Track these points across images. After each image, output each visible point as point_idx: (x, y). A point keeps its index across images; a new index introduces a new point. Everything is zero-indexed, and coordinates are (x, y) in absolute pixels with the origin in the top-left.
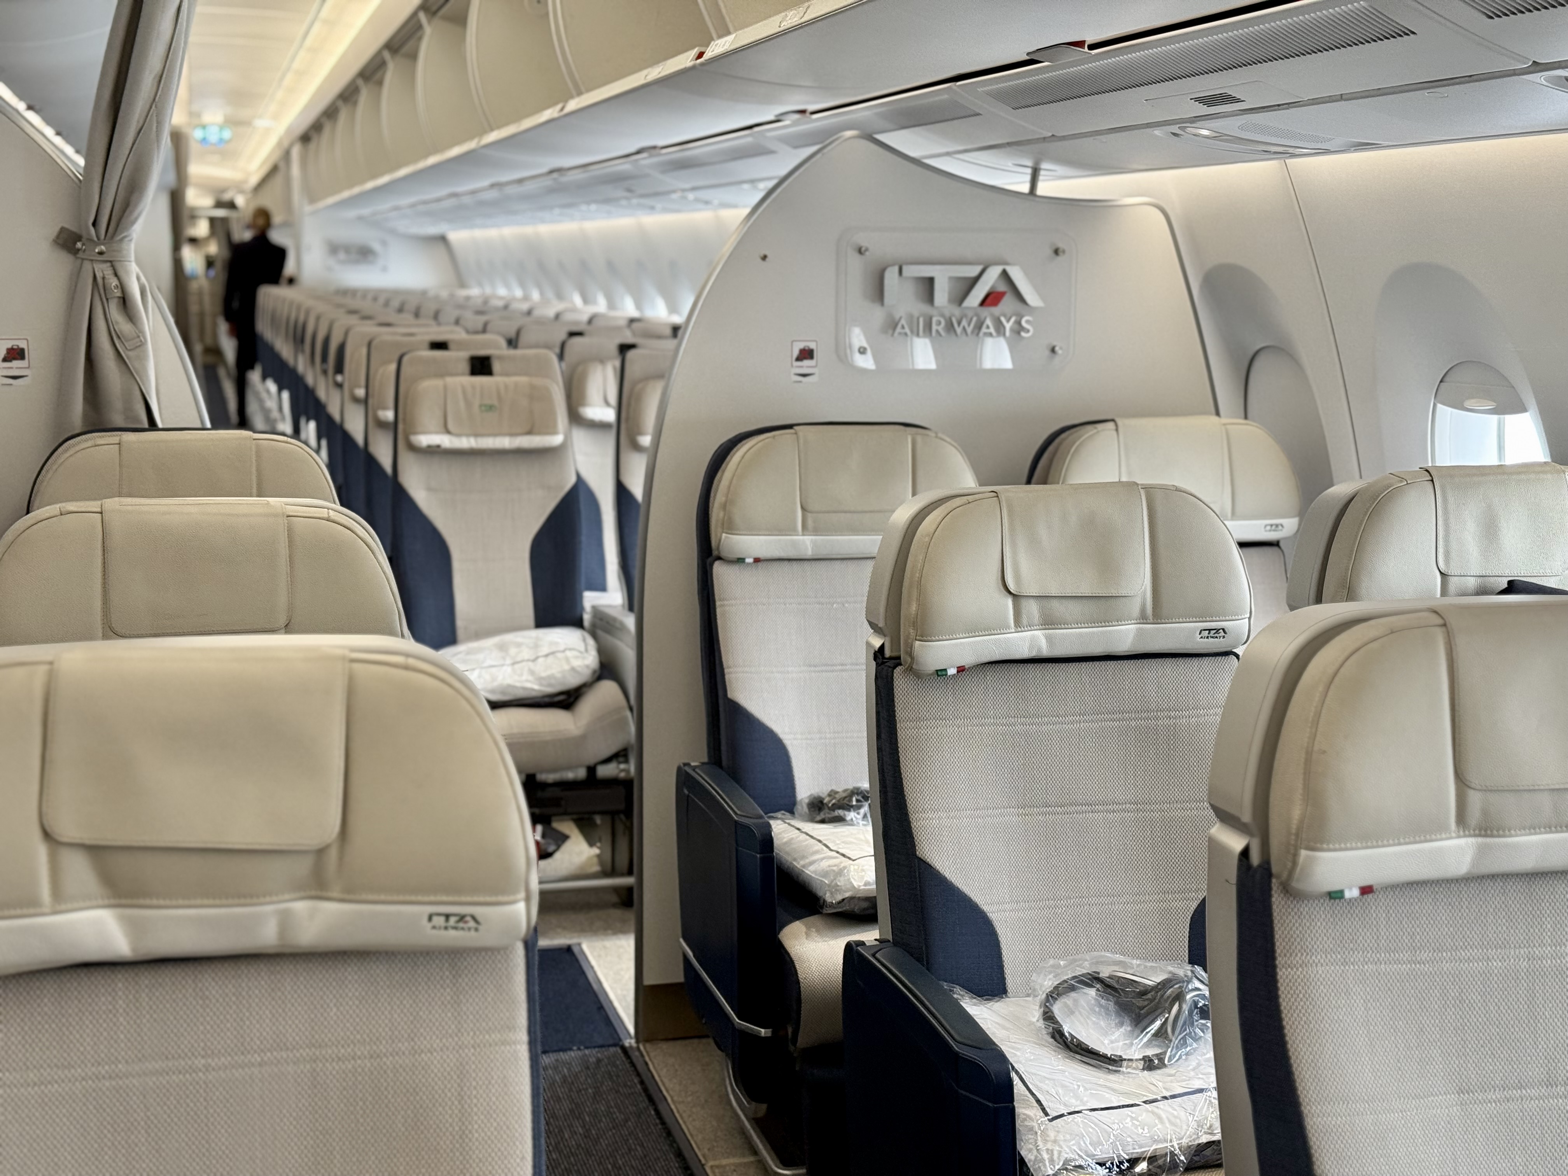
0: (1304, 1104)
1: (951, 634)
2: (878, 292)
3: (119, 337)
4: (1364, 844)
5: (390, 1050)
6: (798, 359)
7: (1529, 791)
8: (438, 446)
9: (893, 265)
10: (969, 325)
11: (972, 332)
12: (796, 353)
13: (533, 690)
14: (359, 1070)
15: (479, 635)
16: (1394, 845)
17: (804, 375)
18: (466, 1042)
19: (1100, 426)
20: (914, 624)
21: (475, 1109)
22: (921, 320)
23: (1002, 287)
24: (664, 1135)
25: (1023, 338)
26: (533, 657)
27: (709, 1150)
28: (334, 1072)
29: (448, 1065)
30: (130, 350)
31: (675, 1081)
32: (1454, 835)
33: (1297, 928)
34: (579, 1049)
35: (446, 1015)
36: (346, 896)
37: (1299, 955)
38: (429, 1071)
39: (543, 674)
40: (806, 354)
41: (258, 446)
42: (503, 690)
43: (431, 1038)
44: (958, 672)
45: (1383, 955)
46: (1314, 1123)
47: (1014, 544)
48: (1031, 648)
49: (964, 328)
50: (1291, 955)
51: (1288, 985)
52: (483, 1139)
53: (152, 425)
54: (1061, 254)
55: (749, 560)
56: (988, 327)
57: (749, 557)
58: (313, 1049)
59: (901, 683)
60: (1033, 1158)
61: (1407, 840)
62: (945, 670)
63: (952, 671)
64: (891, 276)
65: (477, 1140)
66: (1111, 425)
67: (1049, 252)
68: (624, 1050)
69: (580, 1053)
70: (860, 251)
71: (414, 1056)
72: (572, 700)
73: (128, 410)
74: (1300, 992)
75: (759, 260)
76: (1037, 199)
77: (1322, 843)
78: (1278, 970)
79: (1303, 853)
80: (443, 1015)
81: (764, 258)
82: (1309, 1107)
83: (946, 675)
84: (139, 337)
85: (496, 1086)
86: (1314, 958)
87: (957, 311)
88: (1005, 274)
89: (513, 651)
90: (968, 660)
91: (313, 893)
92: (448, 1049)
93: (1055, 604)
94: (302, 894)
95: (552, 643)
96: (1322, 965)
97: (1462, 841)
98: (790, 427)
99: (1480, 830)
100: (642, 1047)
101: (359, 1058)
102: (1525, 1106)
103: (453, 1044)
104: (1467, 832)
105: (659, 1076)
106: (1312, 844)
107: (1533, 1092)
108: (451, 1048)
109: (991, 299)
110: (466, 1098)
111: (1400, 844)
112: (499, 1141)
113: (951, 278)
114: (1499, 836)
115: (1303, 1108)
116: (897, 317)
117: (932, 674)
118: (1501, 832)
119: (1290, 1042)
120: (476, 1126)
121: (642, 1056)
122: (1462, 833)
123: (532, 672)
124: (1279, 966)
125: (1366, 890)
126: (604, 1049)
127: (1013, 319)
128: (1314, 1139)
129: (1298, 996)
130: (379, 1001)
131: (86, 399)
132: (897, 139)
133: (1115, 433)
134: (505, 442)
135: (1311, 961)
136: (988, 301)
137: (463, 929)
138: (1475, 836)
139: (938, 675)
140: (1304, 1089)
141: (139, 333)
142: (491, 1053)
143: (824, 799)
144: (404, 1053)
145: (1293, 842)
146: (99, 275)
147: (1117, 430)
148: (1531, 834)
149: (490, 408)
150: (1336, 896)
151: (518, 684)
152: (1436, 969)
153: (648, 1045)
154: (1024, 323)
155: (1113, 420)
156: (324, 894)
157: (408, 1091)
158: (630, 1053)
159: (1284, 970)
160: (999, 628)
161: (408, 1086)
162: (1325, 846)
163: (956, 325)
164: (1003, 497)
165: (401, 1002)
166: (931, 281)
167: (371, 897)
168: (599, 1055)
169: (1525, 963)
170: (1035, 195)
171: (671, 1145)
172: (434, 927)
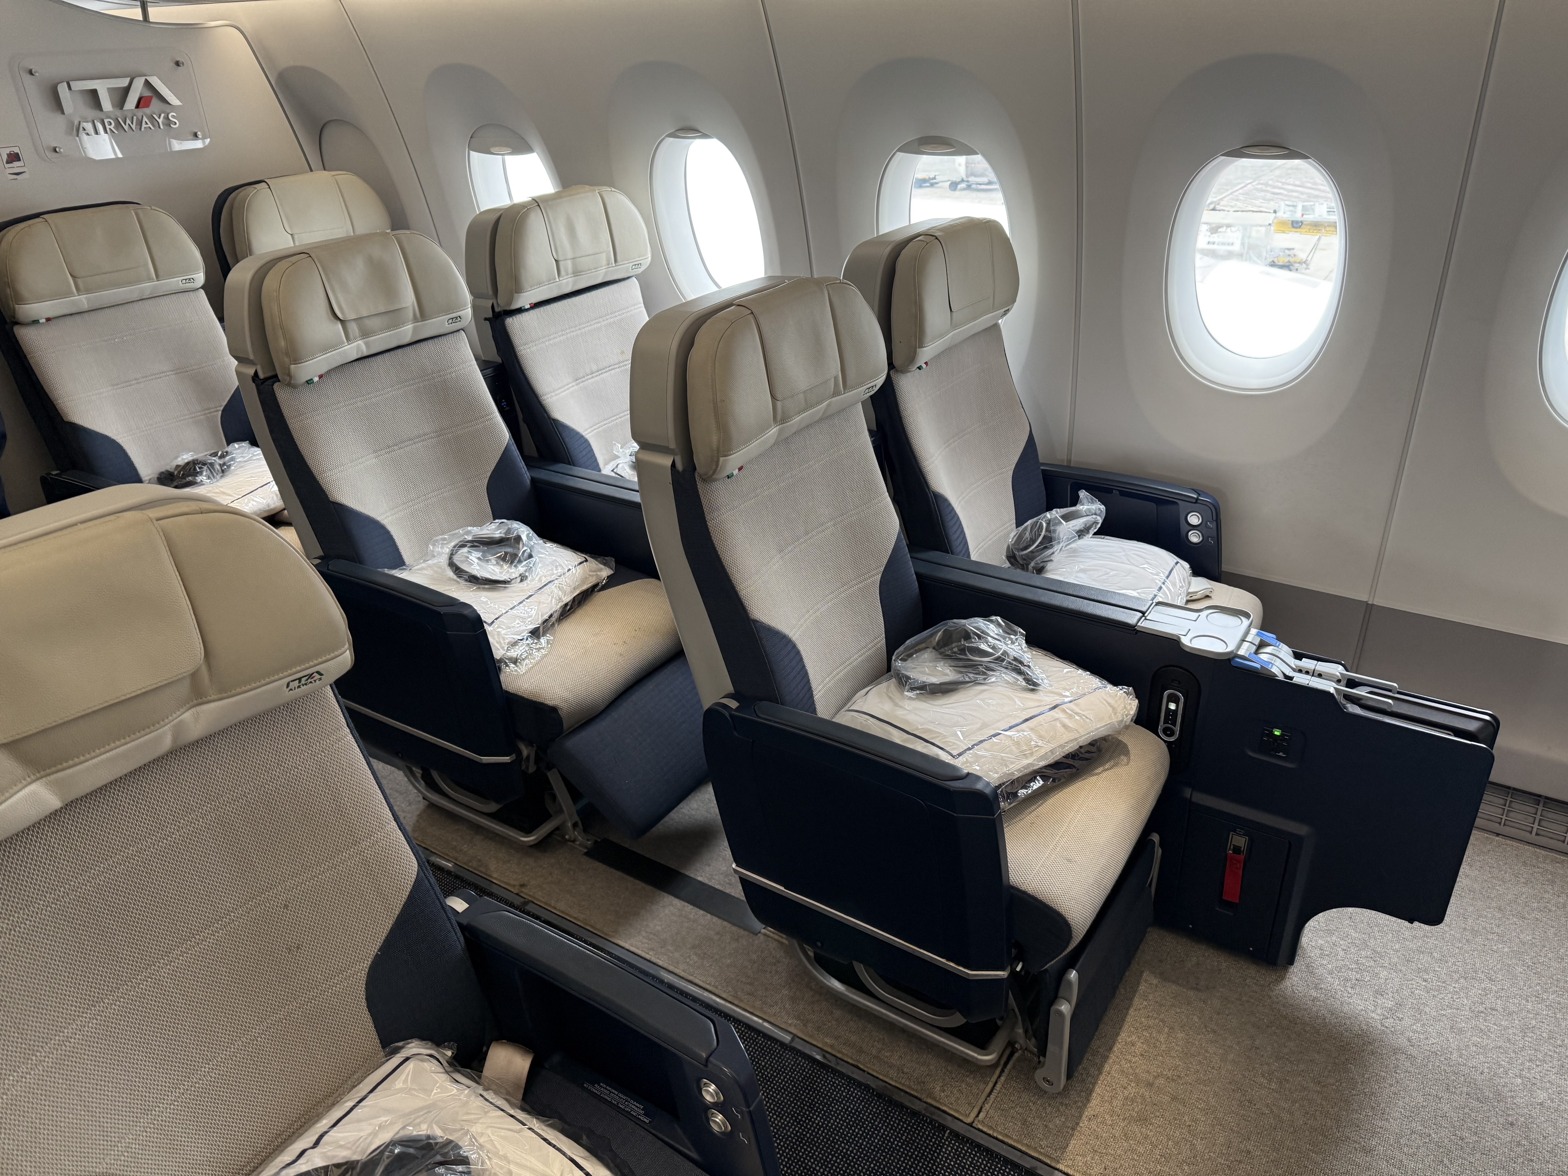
1: (312, 355)
2: (57, 104)
6: (8, 162)
9: (61, 82)
10: (132, 123)
12: (5, 158)
17: (18, 174)
19: (256, 186)
20: (287, 354)
23: (147, 93)
25: (173, 129)
29: (312, 770)
35: (297, 740)
38: (301, 780)
40: (14, 157)
44: (319, 378)
47: (332, 287)
48: (358, 352)
49: (129, 125)
54: (181, 65)
55: (43, 321)
56: (146, 123)
57: (42, 318)
59: (282, 394)
62: (312, 379)
63: (316, 379)
64: (63, 89)
66: (264, 185)
67: (173, 65)
70: (31, 73)
76: (150, 24)
80: (295, 741)
83: (313, 382)
87: (121, 114)
88: (147, 84)
90: (324, 370)
91: (196, 702)
93: (366, 321)
94: (185, 708)
98: (37, 216)
103: (309, 755)
108: (308, 759)
109: (143, 103)
113: (108, 89)
117: (304, 384)
127: (163, 115)
133: (269, 190)
136: (141, 104)
137: (312, 683)
139: (307, 384)
142: (335, 749)
143: (173, 473)
147: (269, 188)
154: (171, 118)
155: (263, 181)
156: (204, 700)
160: (338, 344)
163: (122, 124)
164: (314, 256)
166: (94, 93)
167: (243, 689)
172: (290, 690)
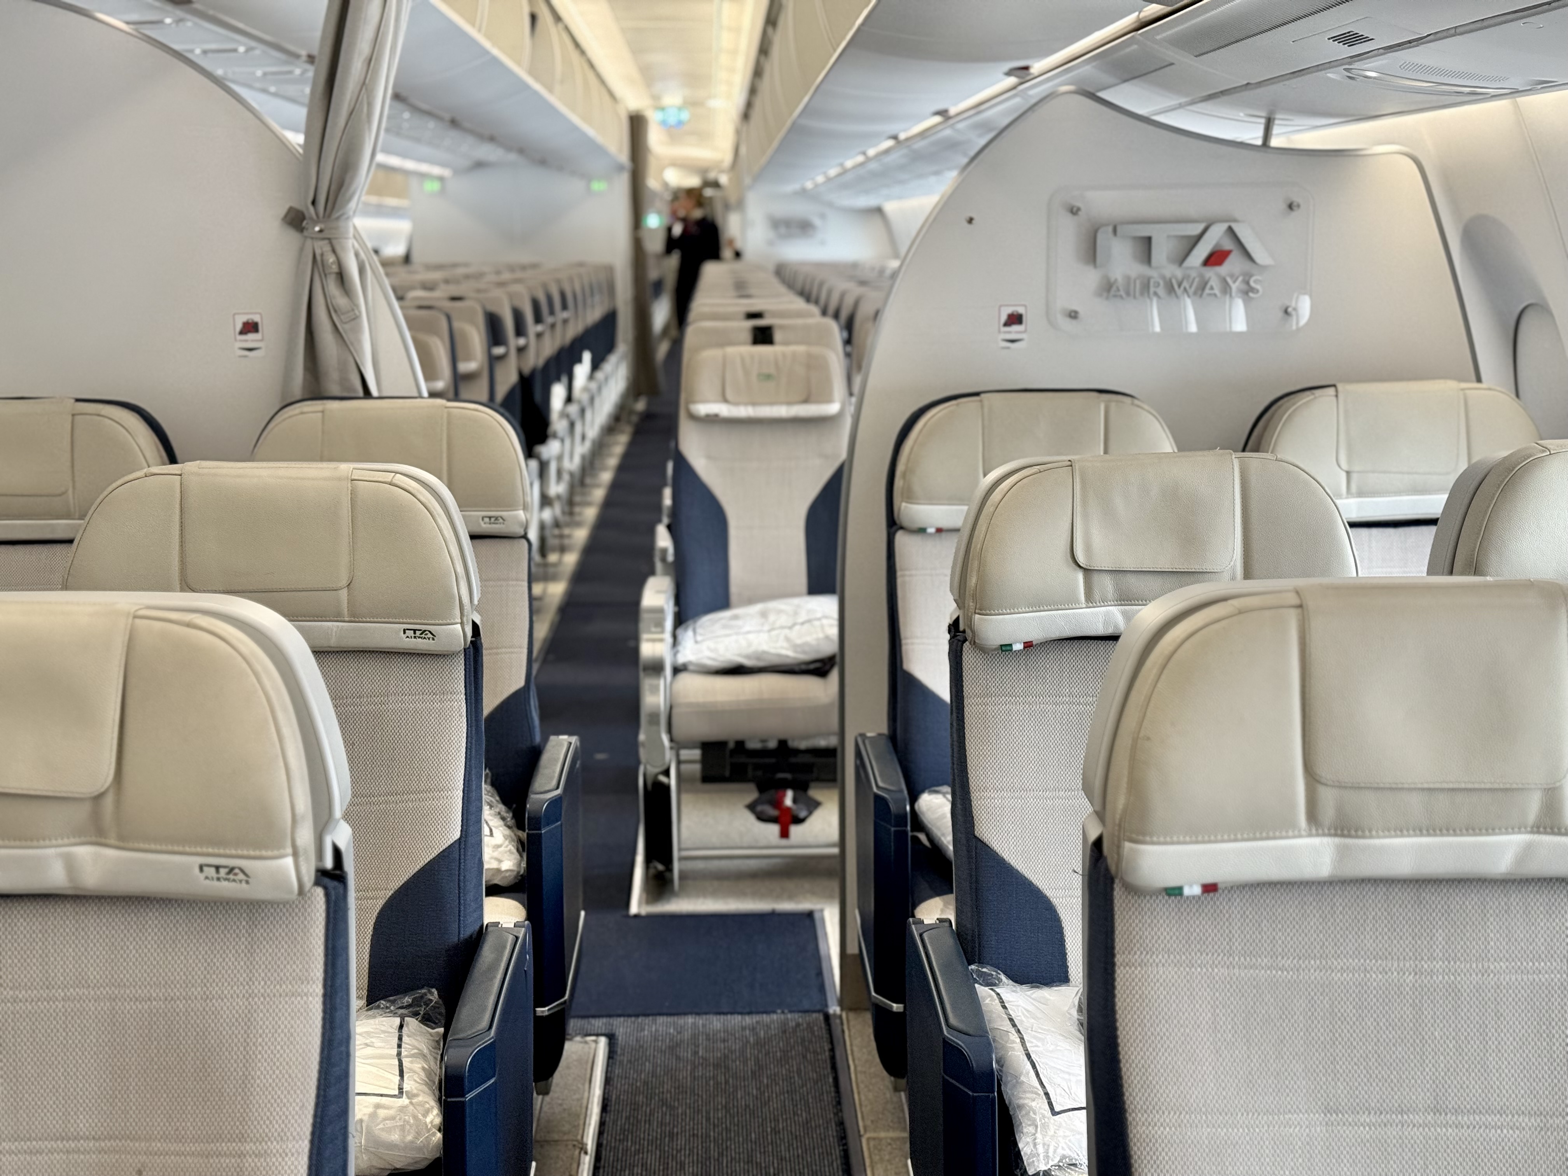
0: (1130, 1111)
1: (1012, 608)
2: (1092, 252)
3: (335, 311)
4: (1194, 839)
5: (184, 994)
6: (1006, 324)
7: (1391, 789)
8: (716, 416)
9: (1107, 225)
10: (1191, 287)
11: (1195, 293)
12: (1004, 318)
13: (787, 657)
14: (155, 1011)
15: (751, 601)
16: (1230, 841)
17: (1013, 341)
18: (256, 991)
19: (1318, 392)
20: (974, 597)
21: (259, 1056)
22: (1138, 283)
23: (1228, 246)
24: (834, 1103)
25: (1251, 298)
26: (790, 624)
27: (872, 1121)
28: (132, 1012)
29: (237, 1012)
30: (345, 323)
31: (865, 1050)
32: (1303, 833)
33: (1137, 925)
34: (783, 1012)
35: (239, 964)
36: (121, 844)
37: (1138, 953)
38: (219, 1017)
39: (799, 641)
40: (1015, 319)
41: (449, 414)
42: (758, 656)
43: (223, 985)
44: (1025, 647)
45: (1237, 959)
46: (1138, 1132)
47: (1086, 516)
48: (1106, 623)
49: (1185, 289)
50: (1129, 953)
51: (1124, 984)
52: (264, 1085)
53: (367, 394)
54: (1295, 208)
55: (931, 530)
56: (1212, 288)
57: (931, 527)
58: (113, 988)
59: (969, 657)
60: (1029, 1152)
61: (1245, 836)
62: (1011, 645)
63: (1019, 647)
64: (1105, 237)
65: (258, 1086)
66: (1331, 391)
67: (1283, 206)
68: (827, 1017)
69: (782, 1016)
70: (1074, 211)
71: (205, 1001)
72: (827, 667)
73: (344, 381)
74: (1137, 992)
75: (966, 224)
76: (1269, 150)
77: (1144, 835)
78: (1117, 968)
79: (1127, 845)
80: (236, 963)
81: (970, 221)
82: (1134, 1115)
83: (1011, 650)
84: (353, 310)
85: (282, 1035)
86: (1154, 957)
87: (1179, 273)
88: (1231, 232)
89: (772, 618)
90: (1036, 635)
91: (94, 839)
92: (238, 996)
93: (1132, 580)
94: (83, 839)
95: (809, 611)
96: (1163, 965)
97: (1316, 841)
98: (977, 394)
99: (1336, 830)
100: (844, 1015)
101: (155, 999)
102: (1406, 1133)
103: (244, 991)
104: (1320, 832)
105: (851, 1045)
106: (1134, 836)
107: (1418, 1119)
108: (241, 996)
109: (1216, 258)
110: (251, 1044)
111: (1236, 840)
112: (279, 1088)
113: (1170, 237)
114: (1357, 837)
115: (1128, 1115)
116: (1112, 280)
117: (995, 649)
118: (1360, 833)
119: (1122, 1045)
120: (258, 1073)
121: (842, 1024)
122: (1314, 831)
123: (787, 639)
124: (1118, 964)
125: (1210, 888)
126: (807, 1014)
127: (1241, 279)
128: (1135, 1149)
129: (1134, 996)
130: (176, 946)
131: (306, 368)
132: (1117, 95)
133: (1334, 399)
134: (782, 411)
135: (1151, 961)
136: (1213, 259)
137: (234, 880)
138: (1330, 835)
139: (1002, 651)
140: (1131, 1095)
141: (355, 305)
142: (280, 1003)
144: (196, 998)
145: (1116, 833)
146: (318, 252)
147: (1337, 396)
148: (1396, 836)
149: (768, 377)
150: (1175, 892)
151: (773, 651)
152: (1301, 977)
153: (852, 1015)
154: (1252, 284)
155: (1334, 386)
156: (103, 840)
157: (198, 1034)
158: (832, 1021)
159: (1122, 968)
160: (1069, 602)
161: (198, 1030)
162: (1148, 839)
163: (1176, 287)
164: (1077, 467)
165: (197, 949)
166: (1149, 240)
167: (142, 846)
168: (800, 1020)
169: (1411, 977)
170: (1269, 147)
171: (836, 1114)
172: (207, 878)
